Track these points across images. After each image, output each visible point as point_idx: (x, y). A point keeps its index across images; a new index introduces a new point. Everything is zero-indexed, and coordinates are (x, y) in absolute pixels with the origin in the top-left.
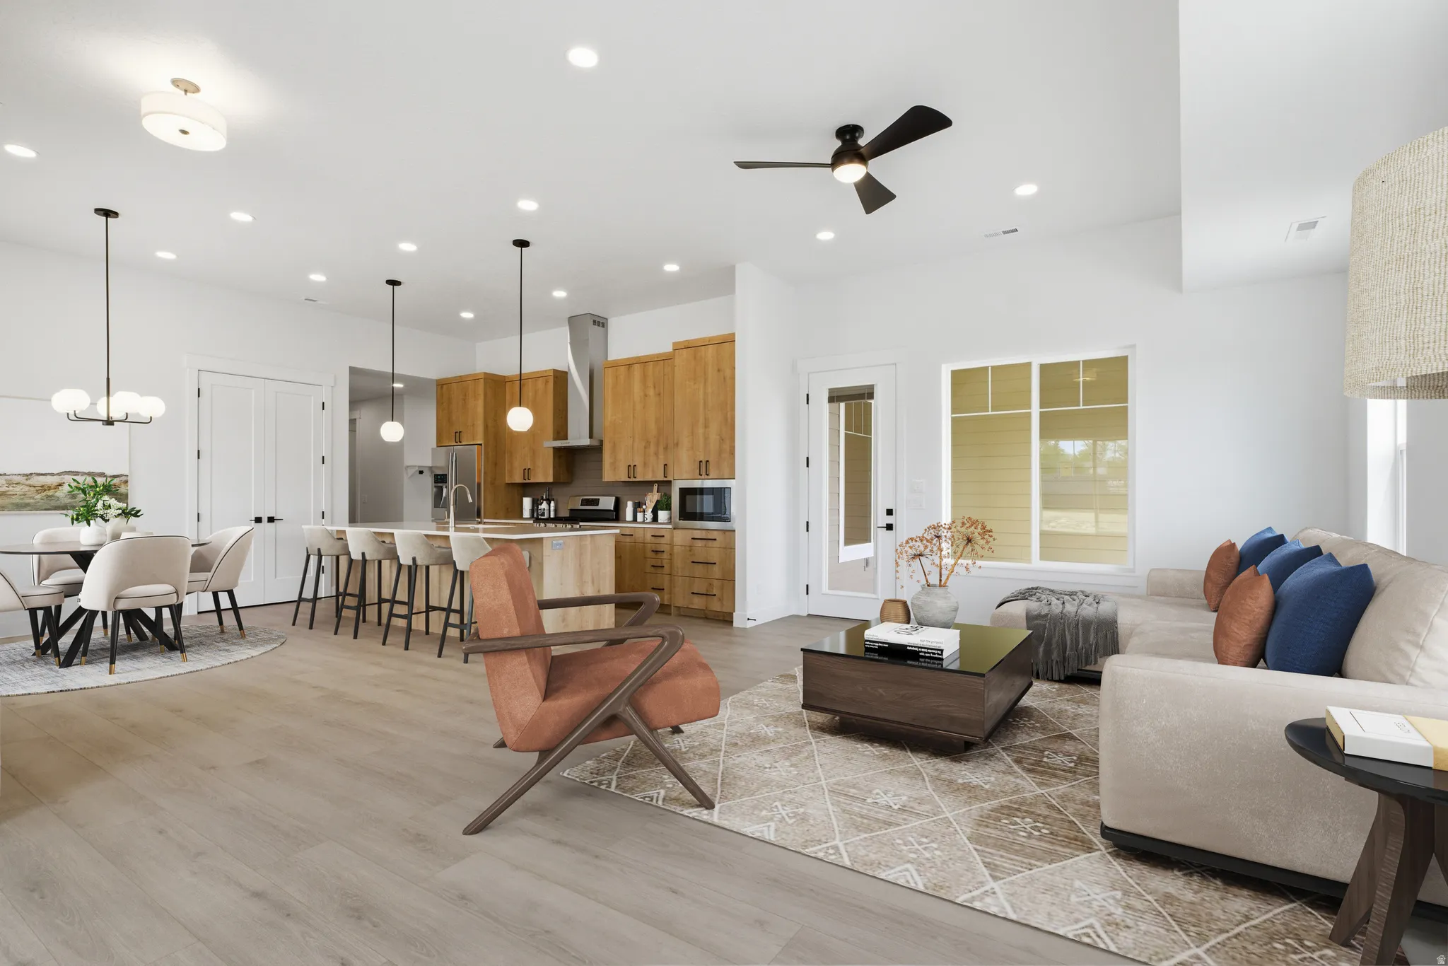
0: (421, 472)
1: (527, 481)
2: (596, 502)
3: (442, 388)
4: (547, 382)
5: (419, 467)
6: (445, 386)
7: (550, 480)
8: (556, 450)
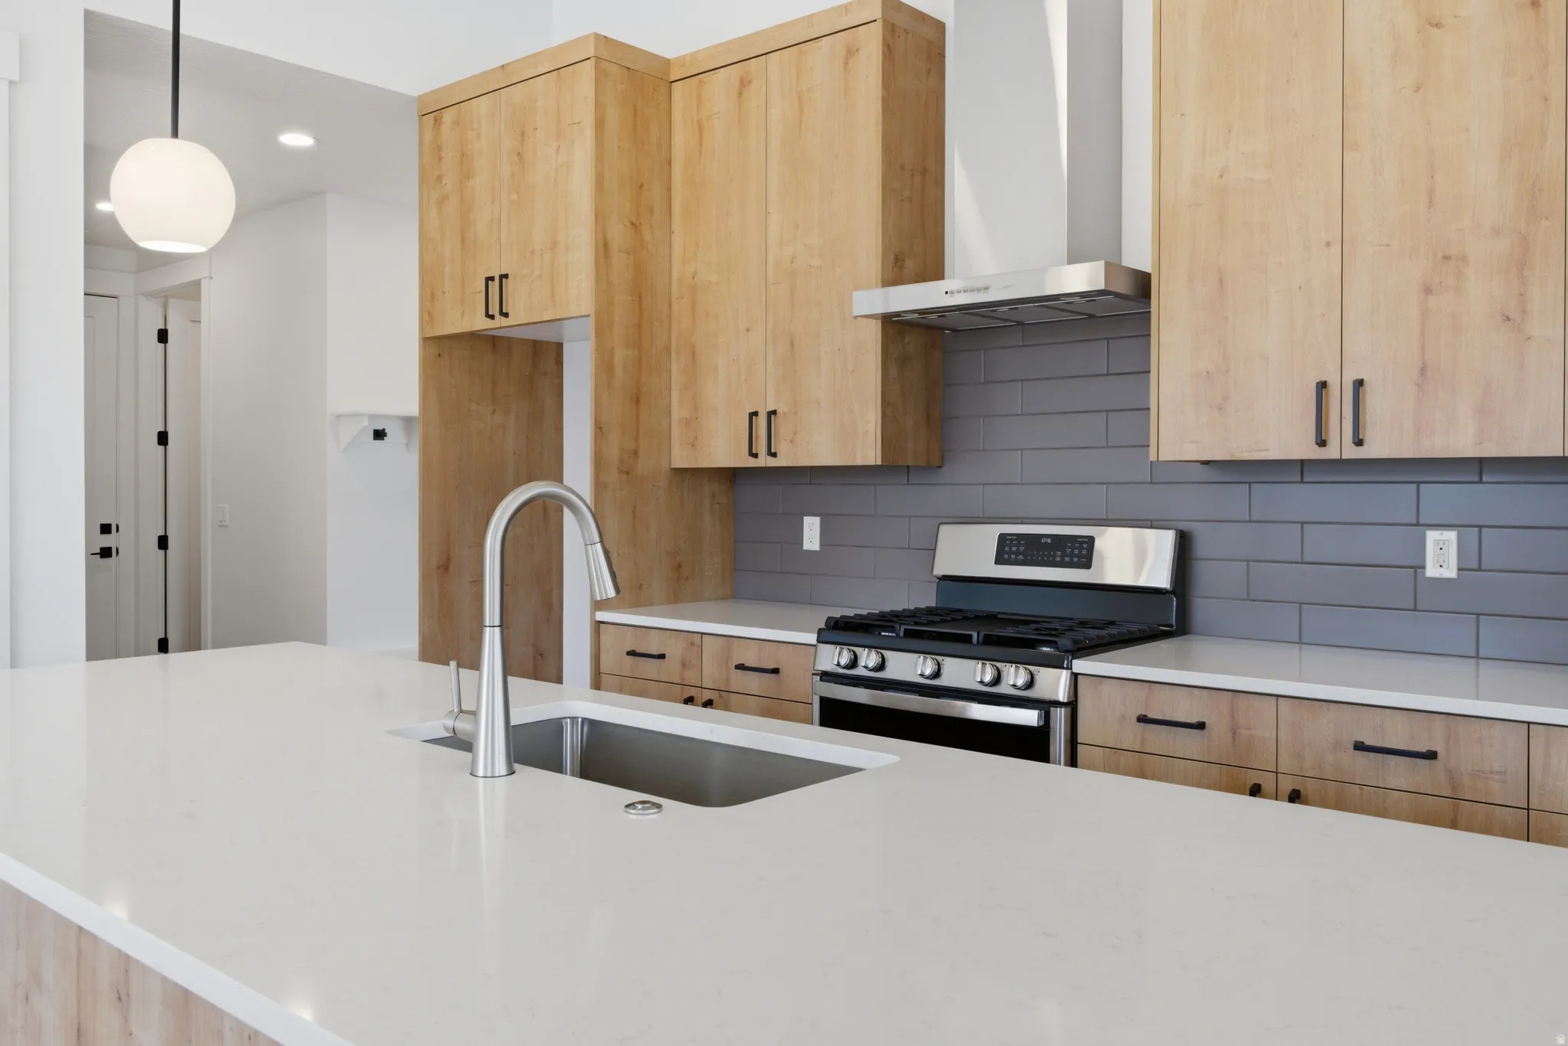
0: (379, 435)
1: (764, 461)
2: (1081, 552)
3: (437, 122)
4: (851, 52)
5: (372, 417)
6: (448, 117)
7: (869, 453)
8: (894, 325)
